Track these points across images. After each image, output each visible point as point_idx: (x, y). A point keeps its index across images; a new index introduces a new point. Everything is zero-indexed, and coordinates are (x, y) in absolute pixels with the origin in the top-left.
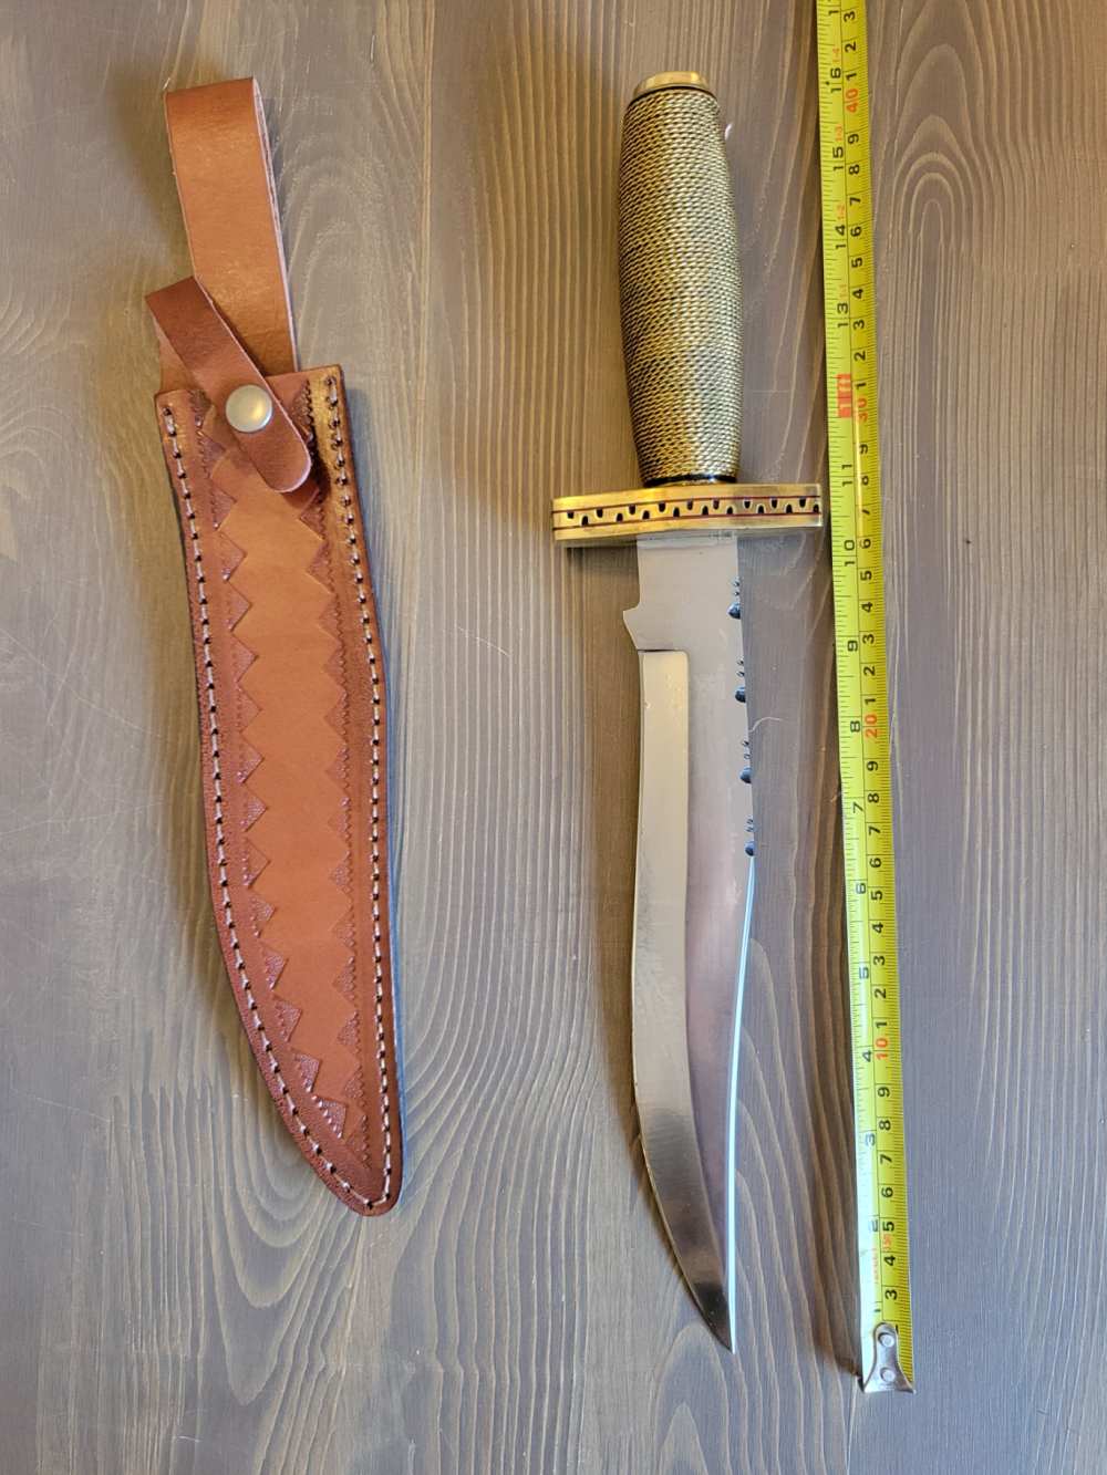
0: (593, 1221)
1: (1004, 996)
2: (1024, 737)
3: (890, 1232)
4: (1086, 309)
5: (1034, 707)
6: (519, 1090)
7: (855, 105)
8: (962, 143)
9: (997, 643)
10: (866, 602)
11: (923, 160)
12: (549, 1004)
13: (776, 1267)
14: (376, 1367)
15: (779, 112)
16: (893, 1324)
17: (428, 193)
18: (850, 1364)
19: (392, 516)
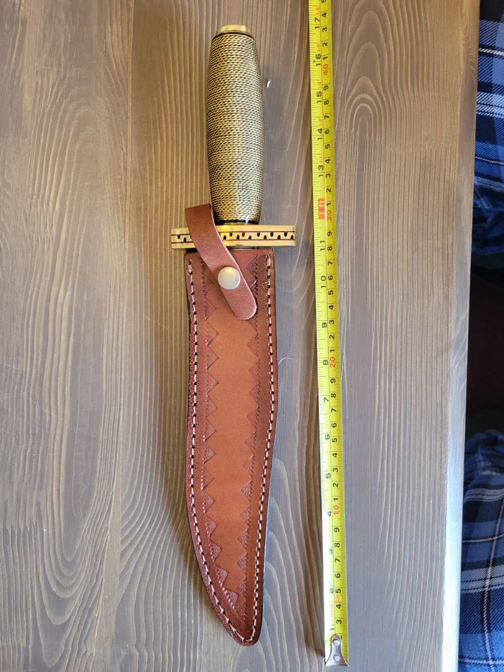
1: (393, 486)
2: (403, 367)
3: (339, 594)
4: (434, 167)
5: (408, 353)
7: (327, 72)
8: (377, 89)
9: (392, 323)
10: (331, 305)
11: (359, 97)
14: (108, 652)
15: (292, 75)
16: (340, 635)
17: (130, 114)
18: (321, 652)
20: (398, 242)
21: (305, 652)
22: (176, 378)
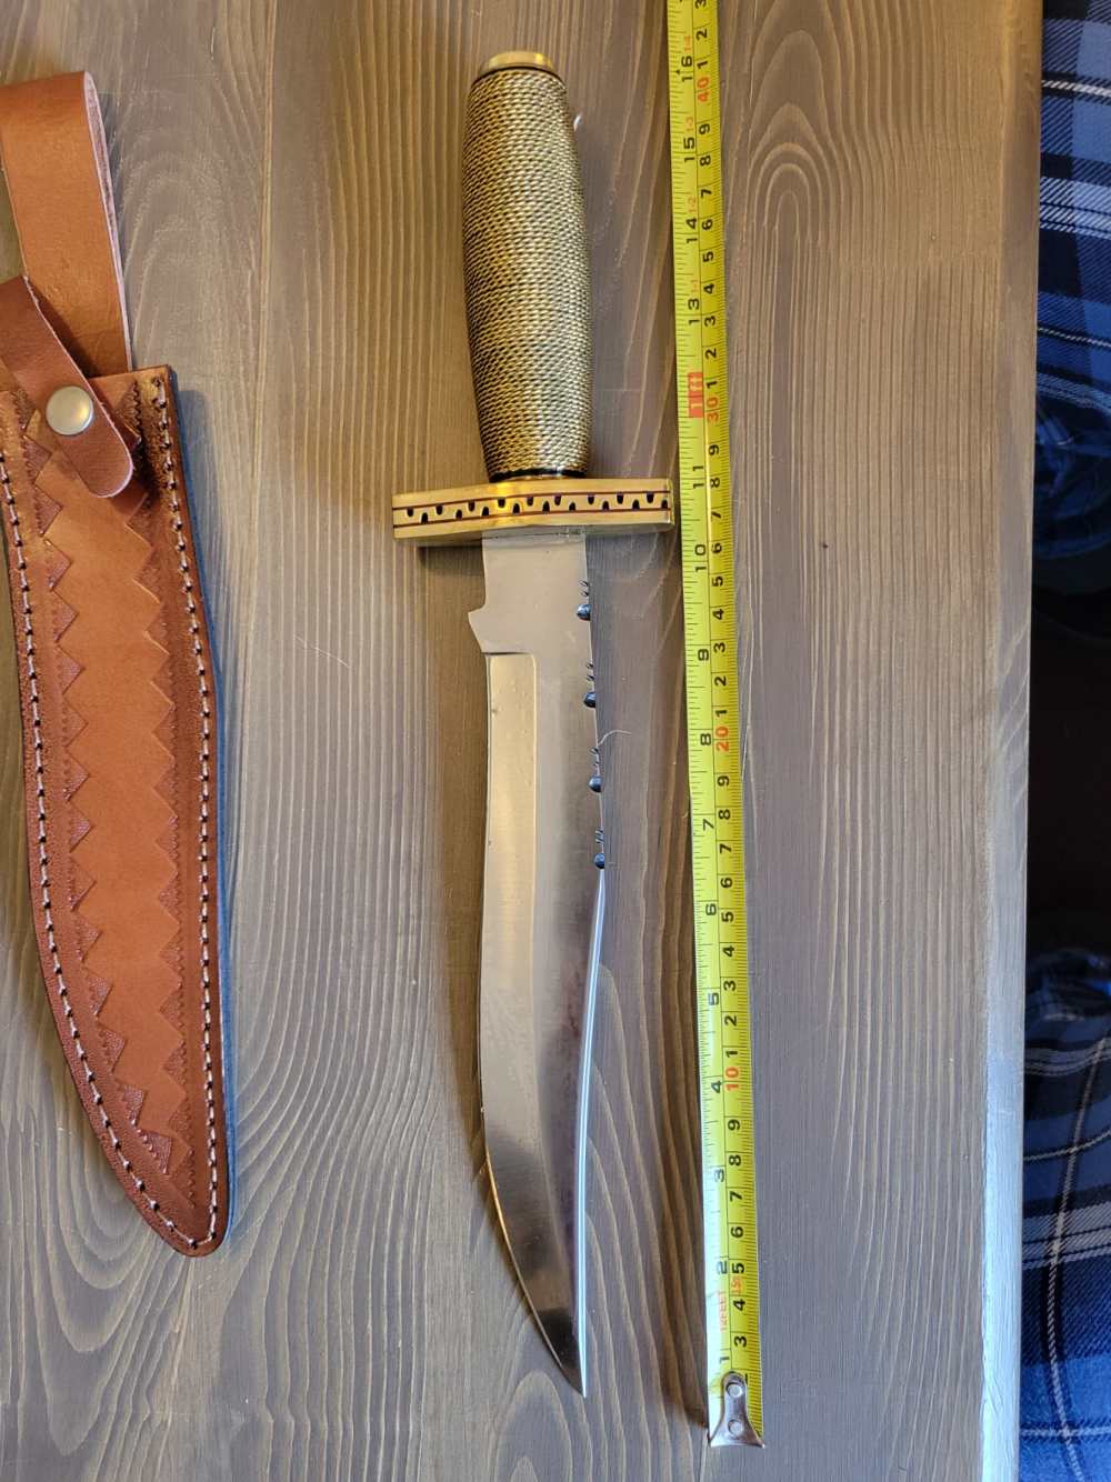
0: (432, 1263)
1: (862, 1023)
2: (884, 749)
3: (740, 1274)
5: (894, 720)
6: (356, 1121)
7: (707, 95)
8: (818, 132)
9: (856, 650)
10: (718, 610)
11: (780, 149)
12: (388, 1031)
13: (623, 1311)
14: (203, 1417)
15: (630, 101)
17: (269, 188)
18: (699, 1416)
19: (229, 523)
20: (868, 468)
21: (663, 1418)
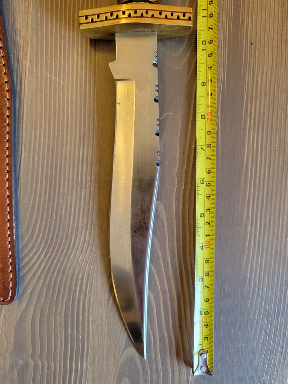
0: (93, 309)
1: (256, 226)
2: (270, 124)
3: (207, 315)
5: (274, 112)
6: (65, 258)
9: (261, 86)
10: (210, 66)
12: (78, 224)
13: (163, 327)
14: (8, 361)
16: (207, 350)
18: (189, 364)
19: (19, 26)
20: (270, 13)
21: (176, 364)
22: (71, 128)
